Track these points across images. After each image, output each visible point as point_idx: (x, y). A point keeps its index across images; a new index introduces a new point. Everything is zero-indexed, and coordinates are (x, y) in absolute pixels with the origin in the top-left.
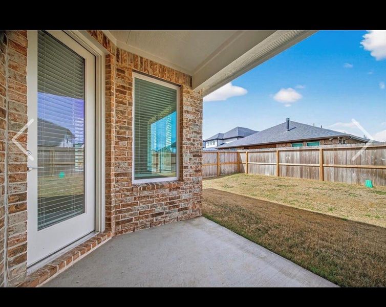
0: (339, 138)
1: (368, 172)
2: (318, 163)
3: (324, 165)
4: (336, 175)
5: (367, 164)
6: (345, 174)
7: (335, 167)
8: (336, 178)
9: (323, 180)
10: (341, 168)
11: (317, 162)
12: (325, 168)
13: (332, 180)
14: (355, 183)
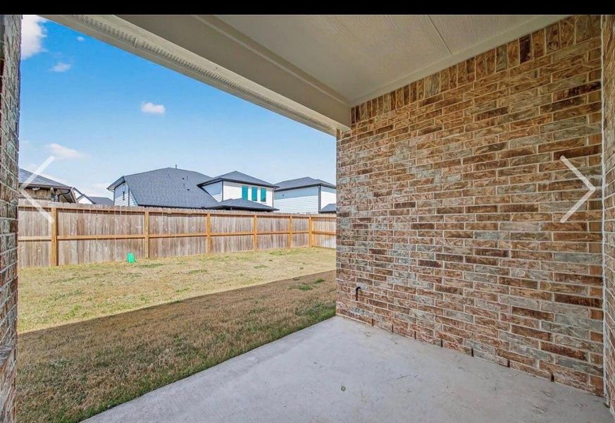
0: (52, 189)
1: (122, 244)
2: (47, 234)
3: (59, 237)
4: (81, 252)
5: (123, 233)
6: (94, 249)
7: (78, 240)
8: (80, 258)
9: (57, 265)
10: (88, 241)
11: (44, 232)
12: (60, 242)
13: (74, 262)
14: (107, 260)
